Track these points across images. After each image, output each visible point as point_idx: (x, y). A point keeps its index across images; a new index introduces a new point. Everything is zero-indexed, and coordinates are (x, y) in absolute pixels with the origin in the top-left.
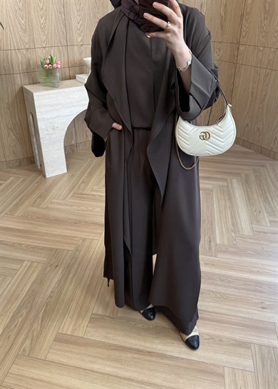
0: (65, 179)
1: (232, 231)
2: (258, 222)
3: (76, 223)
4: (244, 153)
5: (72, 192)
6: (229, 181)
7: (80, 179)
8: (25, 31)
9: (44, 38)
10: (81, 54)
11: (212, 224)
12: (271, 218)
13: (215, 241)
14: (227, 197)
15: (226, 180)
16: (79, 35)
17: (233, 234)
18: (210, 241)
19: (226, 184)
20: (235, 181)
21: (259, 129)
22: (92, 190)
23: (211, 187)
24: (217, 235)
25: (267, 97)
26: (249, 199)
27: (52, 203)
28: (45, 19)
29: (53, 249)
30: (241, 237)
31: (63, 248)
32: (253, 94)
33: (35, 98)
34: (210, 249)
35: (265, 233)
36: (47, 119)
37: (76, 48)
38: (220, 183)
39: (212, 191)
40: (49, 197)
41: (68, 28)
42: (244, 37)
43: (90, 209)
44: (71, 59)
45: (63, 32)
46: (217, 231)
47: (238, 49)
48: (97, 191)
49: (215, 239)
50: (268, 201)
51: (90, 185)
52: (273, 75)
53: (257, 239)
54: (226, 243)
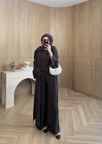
0: (13, 109)
1: (80, 125)
2: (89, 121)
3: (18, 126)
4: (81, 96)
5: (16, 114)
6: (77, 106)
7: (19, 108)
8: (6, 54)
9: (11, 56)
10: (23, 61)
11: (72, 123)
12: (94, 120)
13: (74, 130)
14: (77, 113)
15: (76, 106)
16: (23, 55)
17: (81, 126)
18: (72, 130)
19: (76, 108)
20: (79, 106)
21: (85, 86)
22: (24, 113)
23: (71, 109)
24: (75, 127)
25: (86, 74)
26: (85, 113)
27: (8, 119)
28: (13, 50)
29: (9, 137)
30: (84, 127)
31: (13, 137)
32: (81, 73)
33: (7, 75)
34: (72, 133)
35: (92, 125)
36: (10, 83)
37: (21, 59)
38: (74, 107)
39: (71, 110)
40: (7, 116)
41: (19, 53)
42: (75, 55)
43: (24, 120)
44: (20, 62)
45: (18, 54)
46: (75, 126)
47: (74, 58)
48: (27, 113)
49: (74, 129)
50: (92, 113)
51: (23, 111)
52: (86, 67)
53: (90, 128)
54: (78, 130)
